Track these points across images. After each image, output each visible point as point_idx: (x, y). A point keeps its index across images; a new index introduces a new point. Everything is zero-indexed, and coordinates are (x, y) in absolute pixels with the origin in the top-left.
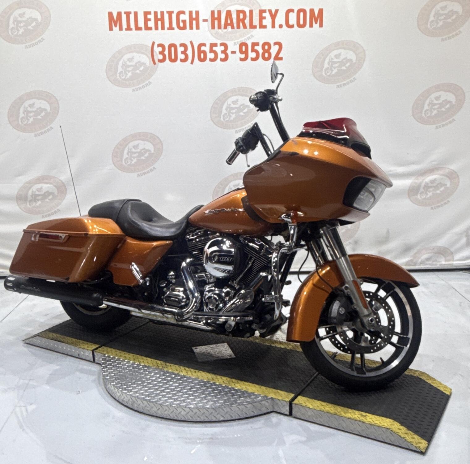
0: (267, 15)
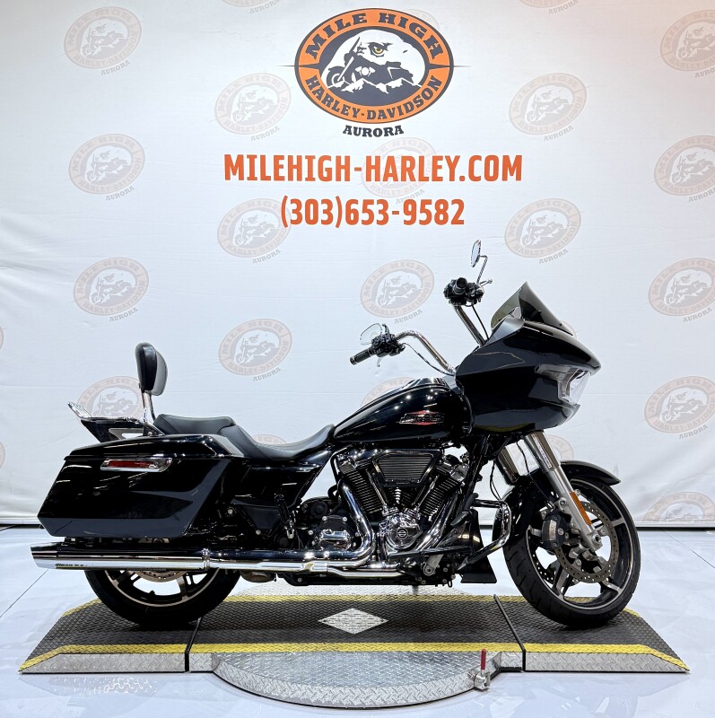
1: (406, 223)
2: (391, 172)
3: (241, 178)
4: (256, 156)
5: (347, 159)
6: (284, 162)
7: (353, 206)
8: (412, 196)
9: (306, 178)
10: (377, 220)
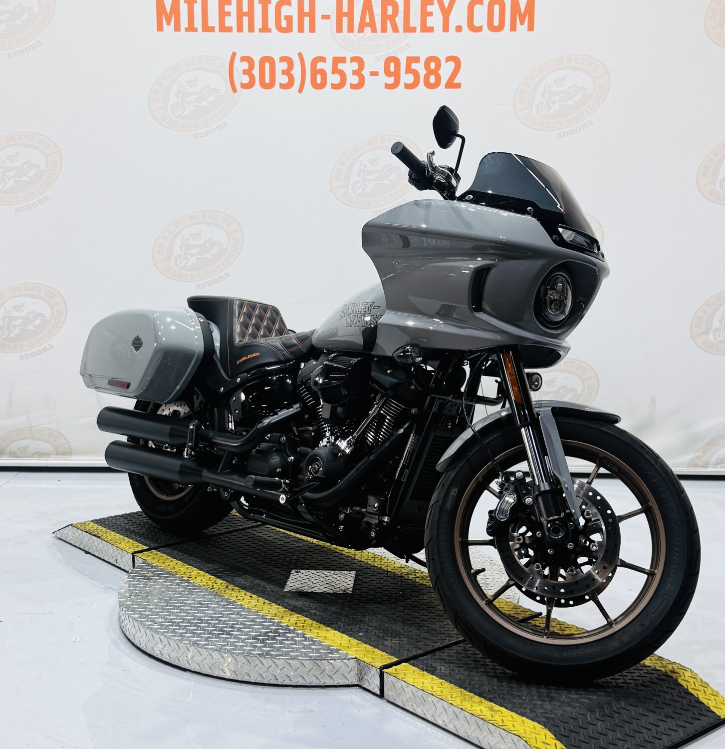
1: (388, 86)
3: (177, 28)
5: (312, 3)
6: (232, 9)
7: (320, 66)
8: (395, 53)
9: (259, 29)
10: (351, 84)
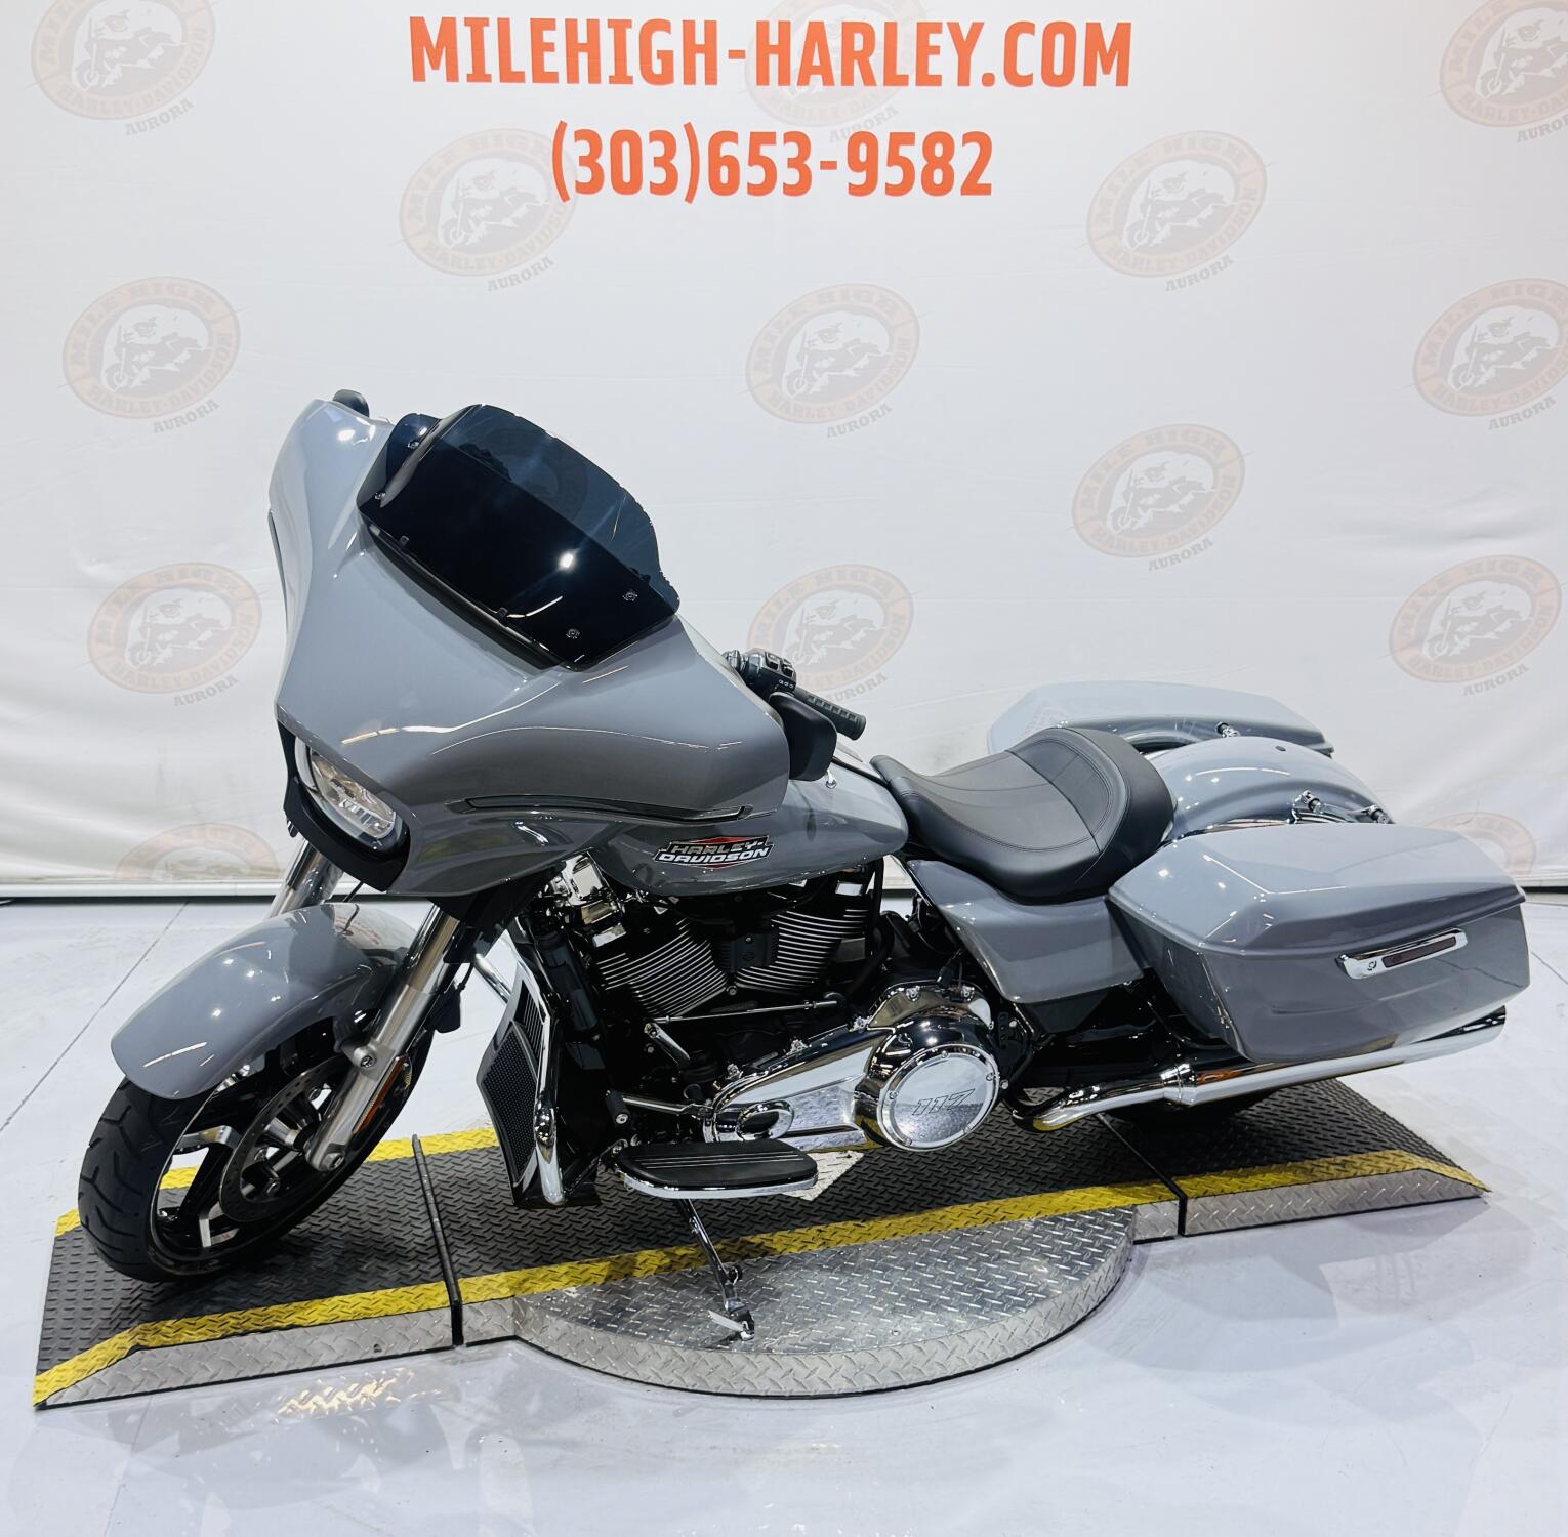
0: (942, 40)
1: (854, 190)
2: (816, 61)
3: (452, 75)
4: (485, 22)
5: (711, 27)
6: (556, 37)
7: (726, 149)
8: (869, 124)
9: (610, 77)
10: (785, 185)
